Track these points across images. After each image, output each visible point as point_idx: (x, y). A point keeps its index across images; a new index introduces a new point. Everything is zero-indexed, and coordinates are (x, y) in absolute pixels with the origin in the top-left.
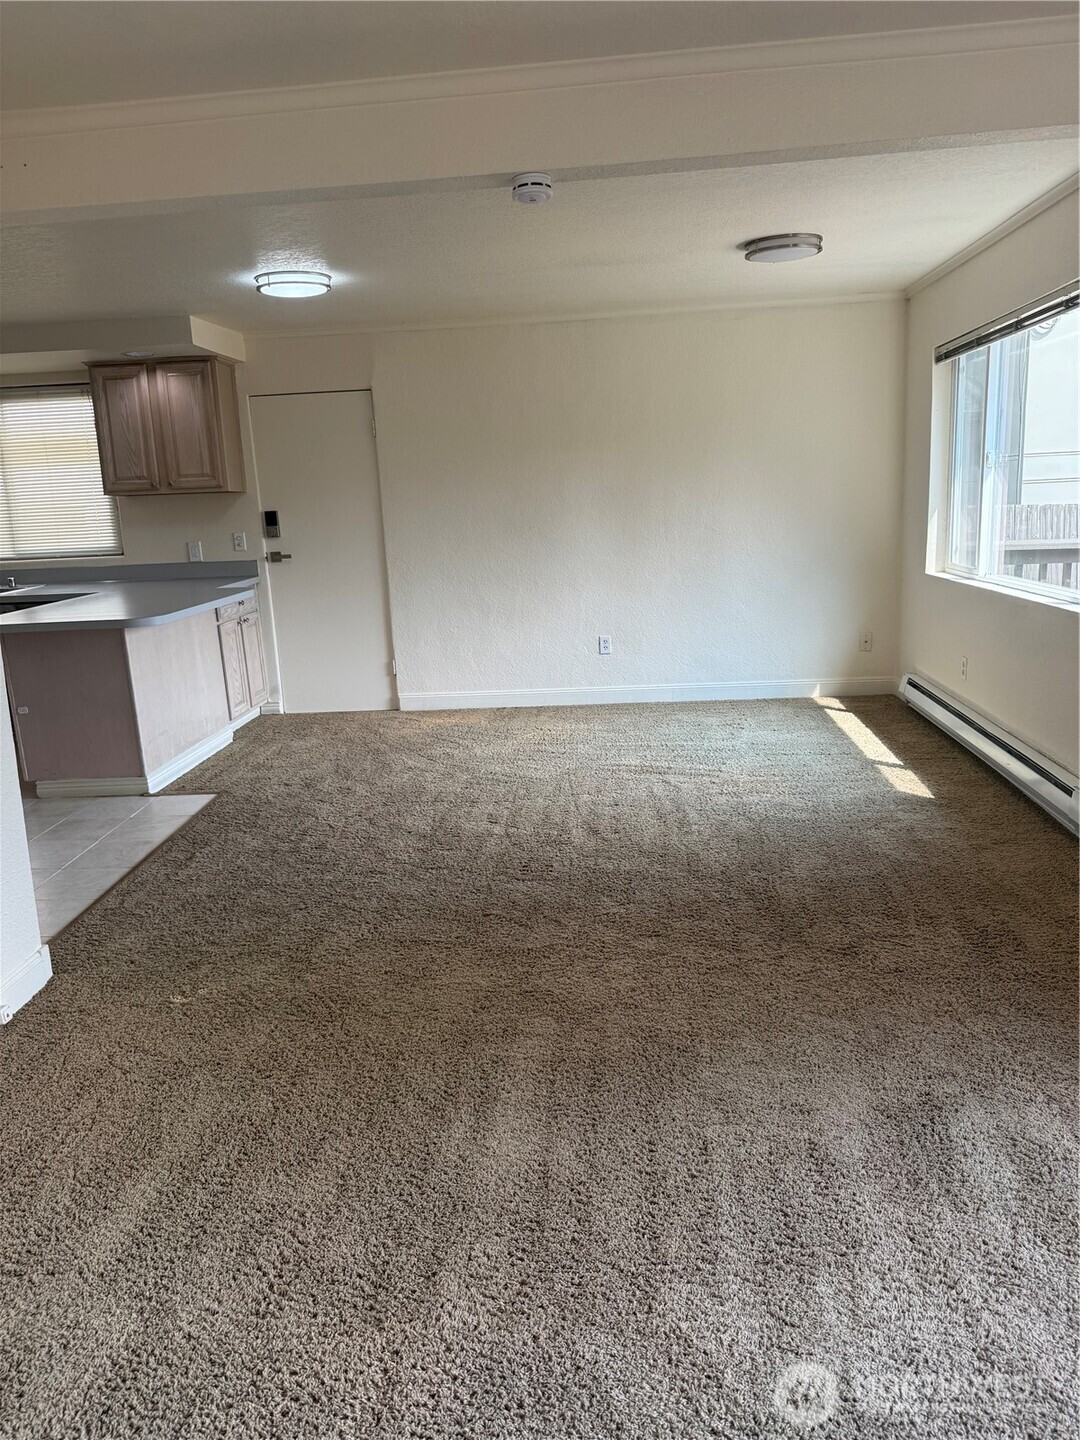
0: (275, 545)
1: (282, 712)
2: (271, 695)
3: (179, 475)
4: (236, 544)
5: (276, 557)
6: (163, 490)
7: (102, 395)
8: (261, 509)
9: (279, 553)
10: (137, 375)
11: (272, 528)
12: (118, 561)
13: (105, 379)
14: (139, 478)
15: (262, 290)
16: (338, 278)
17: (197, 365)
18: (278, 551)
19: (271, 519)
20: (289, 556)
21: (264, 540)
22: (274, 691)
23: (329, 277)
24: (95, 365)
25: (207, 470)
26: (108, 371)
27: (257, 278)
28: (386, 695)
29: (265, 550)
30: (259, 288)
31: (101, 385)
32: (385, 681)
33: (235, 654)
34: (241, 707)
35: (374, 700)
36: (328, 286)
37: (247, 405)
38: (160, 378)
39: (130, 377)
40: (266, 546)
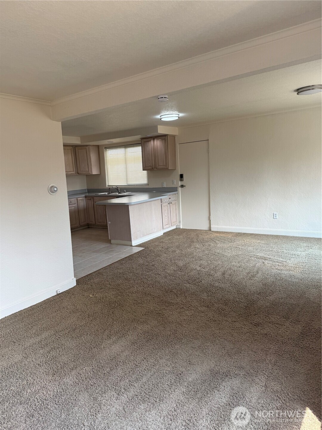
0: (182, 183)
1: (181, 228)
2: (179, 223)
3: (159, 166)
4: (173, 183)
5: (182, 186)
6: (155, 169)
7: (143, 146)
8: (179, 174)
9: (183, 185)
10: (150, 141)
11: (181, 179)
12: (147, 187)
13: (144, 142)
14: (150, 166)
15: (162, 119)
16: (181, 115)
17: (163, 137)
18: (183, 184)
19: (182, 176)
20: (185, 186)
21: (180, 182)
22: (180, 222)
23: (179, 115)
24: (142, 139)
25: (165, 164)
26: (145, 140)
27: (160, 116)
28: (208, 226)
29: (180, 184)
30: (161, 119)
31: (143, 143)
32: (208, 221)
33: (166, 211)
34: (167, 226)
35: (205, 227)
36: (179, 117)
37: (178, 146)
38: (155, 141)
39: (149, 141)
40: (180, 183)
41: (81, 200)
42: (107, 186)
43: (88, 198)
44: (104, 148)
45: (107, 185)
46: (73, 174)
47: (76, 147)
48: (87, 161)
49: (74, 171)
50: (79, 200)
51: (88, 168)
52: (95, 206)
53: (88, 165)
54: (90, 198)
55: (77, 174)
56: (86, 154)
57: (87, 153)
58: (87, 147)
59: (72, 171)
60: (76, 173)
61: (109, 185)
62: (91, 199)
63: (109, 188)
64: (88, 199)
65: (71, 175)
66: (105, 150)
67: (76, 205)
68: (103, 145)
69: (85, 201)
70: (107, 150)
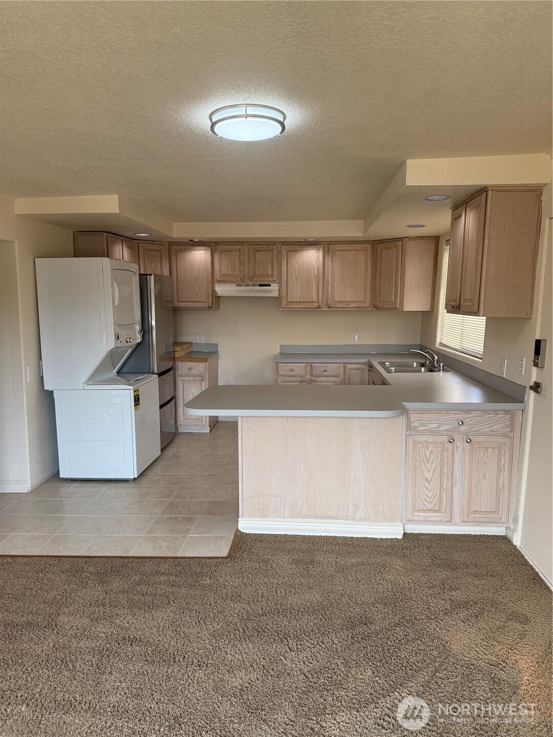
2: (513, 523)
3: (464, 300)
4: (520, 369)
10: (462, 214)
11: (536, 357)
13: (454, 220)
17: (478, 198)
18: (539, 382)
19: (538, 347)
21: (534, 369)
22: (515, 520)
24: (453, 210)
25: (472, 297)
26: (455, 214)
29: (533, 380)
31: (452, 225)
33: (433, 465)
37: (546, 228)
38: (467, 214)
39: (459, 217)
40: (535, 375)
41: (354, 368)
42: (437, 345)
45: (438, 340)
46: (362, 307)
49: (365, 301)
51: (395, 295)
53: (395, 286)
55: (374, 309)
56: (394, 261)
57: (397, 257)
58: (400, 243)
59: (362, 302)
60: (371, 306)
61: (444, 342)
65: (359, 309)
68: (443, 236)
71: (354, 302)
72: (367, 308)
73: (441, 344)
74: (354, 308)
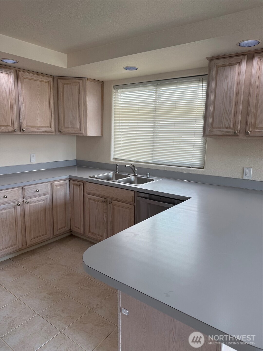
6: (241, 136)
10: (239, 63)
13: (218, 67)
14: (227, 128)
24: (212, 59)
26: (221, 62)
38: (256, 63)
39: (234, 64)
41: (60, 185)
42: (112, 160)
43: (75, 182)
44: (112, 86)
45: (112, 157)
46: (50, 132)
47: (59, 79)
48: (79, 109)
49: (51, 127)
50: (57, 186)
51: (80, 122)
52: (87, 200)
53: (80, 116)
54: (79, 183)
55: (58, 133)
56: (77, 95)
57: (79, 93)
58: (81, 82)
59: (48, 127)
60: (55, 131)
61: (116, 157)
62: (79, 185)
63: (117, 165)
64: (74, 184)
65: (46, 134)
66: (114, 91)
67: (48, 197)
68: (110, 81)
69: (68, 186)
70: (118, 91)
71: (43, 127)
72: (52, 132)
73: (115, 159)
74: (43, 132)
